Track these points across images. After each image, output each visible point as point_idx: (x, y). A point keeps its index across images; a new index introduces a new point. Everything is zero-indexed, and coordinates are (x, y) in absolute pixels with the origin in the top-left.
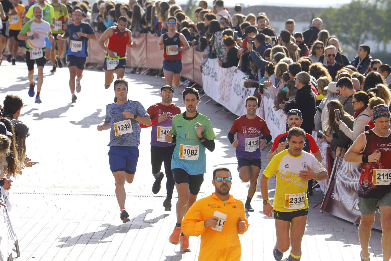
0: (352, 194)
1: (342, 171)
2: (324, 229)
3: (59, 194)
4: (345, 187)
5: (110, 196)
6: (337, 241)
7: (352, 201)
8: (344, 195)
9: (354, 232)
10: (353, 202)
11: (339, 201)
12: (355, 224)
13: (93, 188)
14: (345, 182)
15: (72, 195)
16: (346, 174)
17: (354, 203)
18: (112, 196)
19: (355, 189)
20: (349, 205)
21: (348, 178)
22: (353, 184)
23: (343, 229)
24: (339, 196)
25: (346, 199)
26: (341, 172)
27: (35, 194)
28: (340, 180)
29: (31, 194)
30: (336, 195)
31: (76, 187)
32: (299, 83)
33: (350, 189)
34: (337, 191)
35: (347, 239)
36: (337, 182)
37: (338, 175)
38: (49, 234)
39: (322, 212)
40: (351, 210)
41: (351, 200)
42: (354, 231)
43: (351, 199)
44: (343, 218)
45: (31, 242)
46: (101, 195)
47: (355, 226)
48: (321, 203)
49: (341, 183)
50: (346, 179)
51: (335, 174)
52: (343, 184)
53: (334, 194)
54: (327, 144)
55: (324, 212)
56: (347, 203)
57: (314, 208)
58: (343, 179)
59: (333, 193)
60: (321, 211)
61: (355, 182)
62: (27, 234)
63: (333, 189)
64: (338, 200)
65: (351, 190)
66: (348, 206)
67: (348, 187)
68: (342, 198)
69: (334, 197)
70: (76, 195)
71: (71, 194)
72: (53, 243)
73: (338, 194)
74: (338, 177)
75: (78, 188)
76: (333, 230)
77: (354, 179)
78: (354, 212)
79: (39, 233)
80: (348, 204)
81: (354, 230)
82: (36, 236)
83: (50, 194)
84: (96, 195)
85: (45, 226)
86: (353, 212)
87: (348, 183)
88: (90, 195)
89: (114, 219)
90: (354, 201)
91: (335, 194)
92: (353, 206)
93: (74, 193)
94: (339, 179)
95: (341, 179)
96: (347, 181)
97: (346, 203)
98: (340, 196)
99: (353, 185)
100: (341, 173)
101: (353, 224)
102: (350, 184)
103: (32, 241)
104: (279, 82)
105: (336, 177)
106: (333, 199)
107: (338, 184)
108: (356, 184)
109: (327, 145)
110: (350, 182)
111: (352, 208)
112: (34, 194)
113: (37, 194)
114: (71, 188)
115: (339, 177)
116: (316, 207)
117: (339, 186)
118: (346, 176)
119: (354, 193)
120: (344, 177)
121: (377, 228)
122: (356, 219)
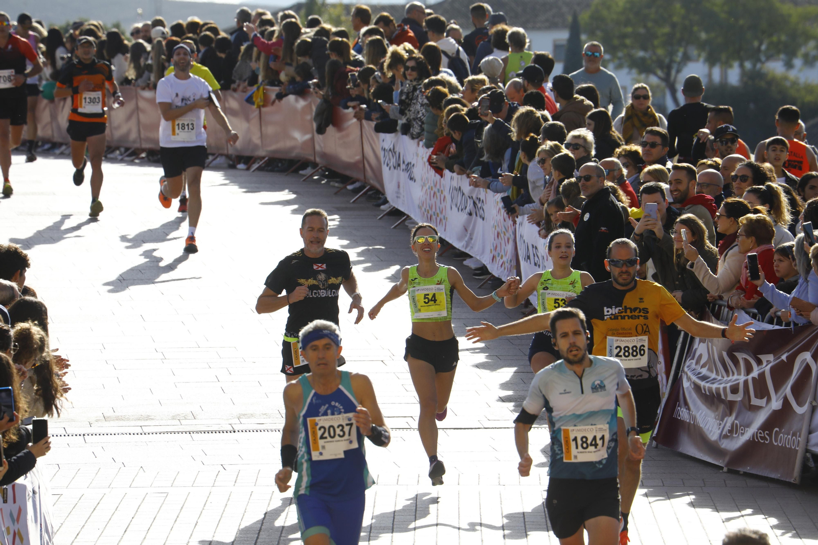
0: (717, 409)
1: (694, 361)
2: (664, 482)
3: (117, 434)
4: (702, 395)
5: (221, 432)
7: (718, 421)
8: (700, 412)
9: (726, 486)
10: (720, 424)
12: (725, 469)
13: (184, 418)
14: (702, 384)
15: (143, 434)
16: (702, 367)
17: (722, 426)
18: (225, 432)
19: (723, 397)
20: (711, 431)
21: (708, 375)
22: (719, 388)
23: (703, 480)
24: (691, 412)
25: (704, 419)
26: (692, 363)
27: (67, 435)
28: (692, 381)
29: (59, 436)
30: (685, 410)
31: (150, 417)
33: (712, 399)
34: (686, 404)
35: (713, 501)
36: (686, 384)
37: (686, 369)
38: (110, 519)
39: (657, 447)
40: (716, 442)
41: (714, 420)
42: (726, 484)
43: (716, 419)
44: (700, 458)
45: (76, 538)
46: (203, 432)
47: (725, 472)
49: (693, 387)
50: (704, 378)
51: (681, 369)
52: (697, 388)
53: (679, 408)
55: (660, 446)
56: (707, 427)
58: (698, 378)
59: (678, 406)
60: (654, 444)
62: (64, 522)
63: (677, 399)
64: (688, 421)
65: (715, 399)
66: (710, 433)
67: (708, 393)
68: (698, 416)
69: (679, 416)
70: (151, 434)
71: (141, 432)
72: (121, 539)
74: (687, 375)
75: (152, 419)
76: (683, 484)
78: (722, 444)
79: (89, 518)
80: (710, 429)
81: (725, 481)
82: (84, 525)
83: (98, 434)
84: (191, 433)
85: (98, 503)
86: (720, 443)
87: (708, 387)
88: (180, 433)
89: (235, 482)
90: (721, 422)
91: (682, 409)
92: (719, 431)
93: (146, 430)
94: (689, 379)
95: (694, 378)
96: (707, 382)
97: (705, 426)
98: (693, 413)
100: (693, 366)
101: (721, 468)
102: (712, 388)
103: (78, 537)
105: (683, 374)
106: (678, 419)
107: (688, 388)
108: (725, 388)
110: (713, 383)
111: (718, 436)
112: (65, 436)
113: (70, 435)
114: (139, 420)
115: (689, 374)
117: (690, 393)
118: (704, 371)
119: (722, 407)
120: (699, 373)
121: (773, 476)
122: (727, 459)
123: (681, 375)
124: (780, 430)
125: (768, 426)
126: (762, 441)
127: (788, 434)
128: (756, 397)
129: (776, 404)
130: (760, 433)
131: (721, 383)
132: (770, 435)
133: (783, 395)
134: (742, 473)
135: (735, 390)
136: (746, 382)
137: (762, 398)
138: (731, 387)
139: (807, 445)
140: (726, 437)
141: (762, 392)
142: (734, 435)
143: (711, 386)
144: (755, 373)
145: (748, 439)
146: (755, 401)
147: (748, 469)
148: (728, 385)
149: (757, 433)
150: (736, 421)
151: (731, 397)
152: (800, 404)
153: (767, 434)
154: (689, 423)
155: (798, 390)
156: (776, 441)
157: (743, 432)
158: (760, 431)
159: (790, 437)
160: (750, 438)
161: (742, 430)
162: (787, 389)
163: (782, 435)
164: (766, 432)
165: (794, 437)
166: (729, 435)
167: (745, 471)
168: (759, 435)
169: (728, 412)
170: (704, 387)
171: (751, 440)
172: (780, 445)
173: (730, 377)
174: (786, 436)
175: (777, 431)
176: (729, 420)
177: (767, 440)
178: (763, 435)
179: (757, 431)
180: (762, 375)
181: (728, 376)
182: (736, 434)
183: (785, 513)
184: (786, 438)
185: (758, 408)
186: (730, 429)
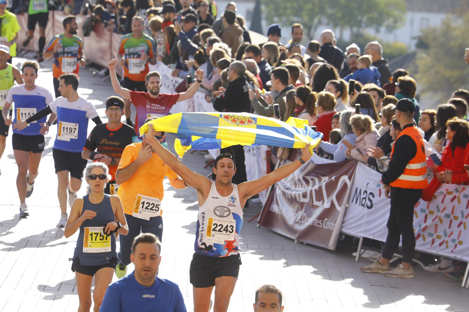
0: (294, 206)
2: (260, 247)
4: (286, 197)
6: (274, 260)
7: (294, 214)
8: (285, 208)
10: (295, 215)
11: (279, 214)
12: (296, 241)
14: (287, 191)
16: (288, 182)
17: (296, 217)
19: (298, 200)
20: (290, 219)
21: (290, 187)
23: (282, 247)
24: (279, 208)
25: (287, 212)
28: (281, 189)
32: (234, 74)
33: (292, 200)
34: (277, 203)
36: (278, 192)
39: (259, 227)
40: (292, 225)
41: (292, 213)
42: (295, 250)
47: (296, 243)
48: (258, 216)
49: (282, 193)
50: (287, 189)
52: (284, 194)
53: (273, 205)
54: (267, 147)
55: (261, 226)
56: (288, 217)
57: (249, 222)
58: (285, 188)
59: (273, 204)
60: (258, 225)
61: (297, 192)
63: (272, 200)
64: (277, 213)
65: (294, 201)
67: (290, 197)
68: (283, 210)
69: (273, 209)
73: (278, 206)
76: (271, 248)
77: (297, 189)
78: (295, 227)
80: (289, 218)
81: (295, 248)
89: (7, 233)
90: (296, 214)
91: (275, 206)
92: (294, 219)
94: (280, 188)
95: (282, 188)
96: (289, 191)
98: (281, 208)
99: (295, 195)
101: (293, 240)
102: (292, 194)
104: (212, 72)
105: (277, 186)
106: (272, 211)
107: (279, 194)
108: (299, 194)
109: (266, 149)
110: (292, 191)
111: (294, 222)
115: (280, 185)
116: (252, 221)
117: (280, 197)
118: (288, 185)
119: (297, 205)
120: (286, 186)
121: (322, 246)
122: (297, 235)
123: (276, 187)
124: (328, 219)
125: (321, 217)
126: (318, 226)
127: (332, 222)
128: (317, 200)
129: (327, 205)
130: (317, 221)
131: (298, 191)
132: (322, 222)
133: (331, 200)
134: (305, 243)
135: (305, 196)
136: (311, 191)
137: (320, 201)
138: (303, 193)
139: (341, 229)
140: (298, 223)
141: (320, 197)
142: (303, 222)
143: (291, 192)
144: (316, 187)
145: (310, 224)
146: (316, 203)
147: (309, 242)
148: (301, 193)
149: (315, 221)
150: (305, 214)
151: (302, 200)
152: (340, 205)
153: (321, 222)
154: (278, 214)
155: (339, 197)
156: (325, 226)
157: (307, 220)
158: (317, 220)
159: (333, 224)
160: (311, 224)
161: (307, 219)
162: (334, 197)
163: (328, 222)
164: (321, 221)
165: (335, 224)
166: (299, 221)
167: (307, 242)
168: (316, 222)
169: (300, 208)
170: (288, 193)
171: (312, 224)
172: (327, 228)
173: (303, 189)
174: (331, 223)
175: (326, 220)
176: (301, 213)
177: (320, 225)
178: (318, 222)
179: (315, 220)
180: (320, 188)
181: (302, 187)
182: (303, 221)
183: (325, 266)
184: (331, 224)
185: (317, 207)
186: (300, 218)
